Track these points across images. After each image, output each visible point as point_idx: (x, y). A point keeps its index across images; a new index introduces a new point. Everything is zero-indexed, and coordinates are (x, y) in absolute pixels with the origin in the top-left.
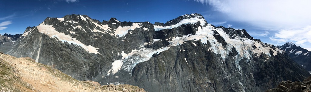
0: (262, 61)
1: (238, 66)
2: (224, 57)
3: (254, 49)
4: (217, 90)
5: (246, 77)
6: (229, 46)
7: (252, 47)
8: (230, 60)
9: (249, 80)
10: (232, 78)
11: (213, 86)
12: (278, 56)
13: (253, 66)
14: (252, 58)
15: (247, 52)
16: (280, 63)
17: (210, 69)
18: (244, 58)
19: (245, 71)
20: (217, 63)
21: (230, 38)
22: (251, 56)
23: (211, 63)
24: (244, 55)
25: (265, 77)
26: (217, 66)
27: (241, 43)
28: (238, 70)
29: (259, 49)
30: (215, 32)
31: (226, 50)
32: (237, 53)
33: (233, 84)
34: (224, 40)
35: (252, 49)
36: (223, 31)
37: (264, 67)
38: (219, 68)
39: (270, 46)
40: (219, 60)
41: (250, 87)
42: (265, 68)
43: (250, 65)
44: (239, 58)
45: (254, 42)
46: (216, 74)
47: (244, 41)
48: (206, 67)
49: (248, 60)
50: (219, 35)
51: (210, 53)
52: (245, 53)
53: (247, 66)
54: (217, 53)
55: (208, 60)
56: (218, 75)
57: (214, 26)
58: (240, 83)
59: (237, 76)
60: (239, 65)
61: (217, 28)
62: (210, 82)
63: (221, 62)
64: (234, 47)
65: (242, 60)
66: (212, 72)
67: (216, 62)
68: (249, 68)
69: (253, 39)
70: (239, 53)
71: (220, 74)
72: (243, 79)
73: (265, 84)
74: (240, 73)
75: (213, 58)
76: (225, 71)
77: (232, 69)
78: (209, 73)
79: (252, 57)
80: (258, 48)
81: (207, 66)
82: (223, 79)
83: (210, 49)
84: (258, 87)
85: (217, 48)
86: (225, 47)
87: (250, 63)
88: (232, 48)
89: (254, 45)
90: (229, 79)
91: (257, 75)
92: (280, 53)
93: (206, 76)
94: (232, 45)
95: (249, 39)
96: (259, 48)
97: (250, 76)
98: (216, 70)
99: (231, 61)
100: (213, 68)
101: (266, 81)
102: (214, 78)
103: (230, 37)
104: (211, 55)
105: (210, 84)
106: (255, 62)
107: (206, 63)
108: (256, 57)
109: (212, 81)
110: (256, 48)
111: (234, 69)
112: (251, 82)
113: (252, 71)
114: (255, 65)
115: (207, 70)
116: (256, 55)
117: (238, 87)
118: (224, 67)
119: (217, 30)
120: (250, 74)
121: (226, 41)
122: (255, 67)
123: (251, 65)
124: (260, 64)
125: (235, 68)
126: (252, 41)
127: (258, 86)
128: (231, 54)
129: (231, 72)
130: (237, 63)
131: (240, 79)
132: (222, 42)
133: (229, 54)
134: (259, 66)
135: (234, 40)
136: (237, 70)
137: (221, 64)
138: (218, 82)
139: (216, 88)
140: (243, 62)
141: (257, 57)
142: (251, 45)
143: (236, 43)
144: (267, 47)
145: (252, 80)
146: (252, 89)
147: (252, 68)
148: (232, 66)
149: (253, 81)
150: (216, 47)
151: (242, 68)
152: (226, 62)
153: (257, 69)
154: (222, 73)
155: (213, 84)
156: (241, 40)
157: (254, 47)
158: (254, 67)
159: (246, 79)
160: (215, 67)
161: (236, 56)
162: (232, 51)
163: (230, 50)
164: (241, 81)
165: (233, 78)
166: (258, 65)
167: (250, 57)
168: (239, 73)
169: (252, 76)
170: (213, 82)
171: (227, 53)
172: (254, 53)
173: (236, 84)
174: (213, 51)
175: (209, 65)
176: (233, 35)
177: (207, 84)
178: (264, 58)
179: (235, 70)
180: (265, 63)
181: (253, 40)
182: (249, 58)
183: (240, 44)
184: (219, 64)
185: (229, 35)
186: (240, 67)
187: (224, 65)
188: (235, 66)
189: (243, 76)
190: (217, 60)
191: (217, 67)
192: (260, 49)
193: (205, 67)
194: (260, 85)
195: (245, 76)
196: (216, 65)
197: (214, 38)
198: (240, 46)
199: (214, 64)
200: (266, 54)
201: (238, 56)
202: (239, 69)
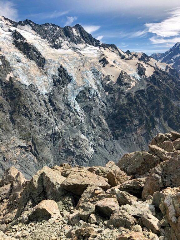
0: (122, 91)
1: (75, 105)
2: (44, 91)
3: (104, 66)
4: (40, 156)
5: (93, 125)
6: (52, 64)
7: (100, 61)
8: (56, 94)
9: (98, 130)
10: (66, 130)
11: (31, 150)
12: (156, 77)
13: (104, 102)
14: (101, 86)
15: (91, 75)
16: (160, 93)
17: (18, 120)
18: (86, 88)
19: (90, 114)
20: (32, 103)
21: (52, 47)
22: (99, 83)
23: (19, 107)
24: (83, 81)
25: (129, 121)
26: (33, 110)
27: (76, 55)
28: (76, 113)
29: (113, 66)
30: (16, 36)
31: (46, 73)
32: (70, 79)
33: (70, 140)
34: (38, 53)
35: (99, 67)
36: (34, 32)
37: (125, 102)
38: (38, 113)
39: (136, 56)
40: (34, 96)
41: (102, 142)
42: (129, 104)
43: (97, 100)
44: (75, 89)
45: (103, 50)
46: (34, 127)
47: (81, 52)
48: (9, 115)
49: (92, 92)
50: (25, 41)
51: (12, 85)
52: (85, 77)
53: (92, 103)
54: (28, 84)
55: (12, 100)
56: (37, 127)
57: (11, 21)
58: (83, 137)
59: (75, 125)
60: (76, 103)
61: (19, 26)
62: (22, 144)
63: (39, 101)
64: (61, 67)
65: (81, 92)
66: (24, 124)
67: (29, 103)
68: (96, 106)
69: (101, 43)
70: (74, 78)
71: (40, 125)
72: (88, 128)
73: (130, 135)
74: (80, 118)
75: (20, 95)
76: (51, 117)
77: (64, 113)
78: (18, 127)
79: (102, 83)
80: (111, 63)
81: (11, 113)
82: (49, 135)
83: (11, 75)
84: (116, 141)
85: (27, 72)
86: (42, 69)
87: (98, 96)
88: (59, 70)
89: (103, 56)
90: (61, 132)
91: (113, 119)
92: (160, 70)
93: (12, 135)
94: (57, 62)
95: (91, 46)
96: (114, 62)
97: (99, 122)
98: (32, 119)
99: (60, 97)
100: (26, 115)
101: (131, 130)
102: (30, 134)
103: (51, 44)
104: (16, 89)
105: (25, 147)
106: (107, 93)
107: (8, 108)
108: (108, 82)
109: (27, 141)
110: (107, 63)
111: (68, 111)
112: (103, 132)
113: (103, 112)
114: (108, 100)
115: (13, 121)
116: (108, 78)
117: (79, 144)
118: (48, 111)
119: (18, 30)
120: (99, 117)
121: (43, 54)
122: (108, 104)
123: (99, 101)
124: (117, 97)
125: (70, 110)
126: (97, 48)
127: (117, 139)
128: (59, 81)
129: (62, 119)
130: (72, 100)
131: (81, 128)
132: (34, 58)
133: (54, 82)
134: (116, 100)
135: (59, 51)
136: (73, 112)
137: (41, 105)
138: (39, 141)
139: (37, 152)
140: (83, 96)
141: (111, 82)
142: (97, 58)
143: (65, 57)
144: (131, 59)
145: (103, 129)
146: (106, 145)
147: (103, 106)
148: (62, 107)
149: (106, 130)
150: (23, 70)
151: (83, 108)
152: (50, 100)
153: (112, 106)
154: (46, 122)
155: (31, 146)
156: (75, 49)
157: (104, 61)
158: (106, 105)
159: (93, 127)
160: (29, 112)
161: (70, 86)
162: (59, 75)
163: (54, 74)
164: (83, 133)
165: (68, 128)
166: (113, 99)
167: (96, 84)
168: (78, 119)
169: (104, 121)
170: (30, 143)
171: (50, 80)
172: (104, 75)
173: (75, 140)
174: (18, 79)
175: (14, 111)
176: (57, 40)
177: (18, 149)
178: (126, 84)
179: (71, 114)
180: (129, 94)
181: (100, 46)
182: (95, 87)
183: (73, 59)
184: (37, 106)
185: (48, 39)
186: (79, 108)
187: (46, 107)
188: (68, 105)
189: (86, 123)
190: (31, 97)
191: (33, 113)
192: (116, 66)
193: (8, 117)
194: (119, 138)
195: (91, 122)
196: (30, 109)
197: (17, 50)
198: (75, 63)
199: (25, 107)
200: (129, 76)
201: (74, 85)
202: (78, 111)
